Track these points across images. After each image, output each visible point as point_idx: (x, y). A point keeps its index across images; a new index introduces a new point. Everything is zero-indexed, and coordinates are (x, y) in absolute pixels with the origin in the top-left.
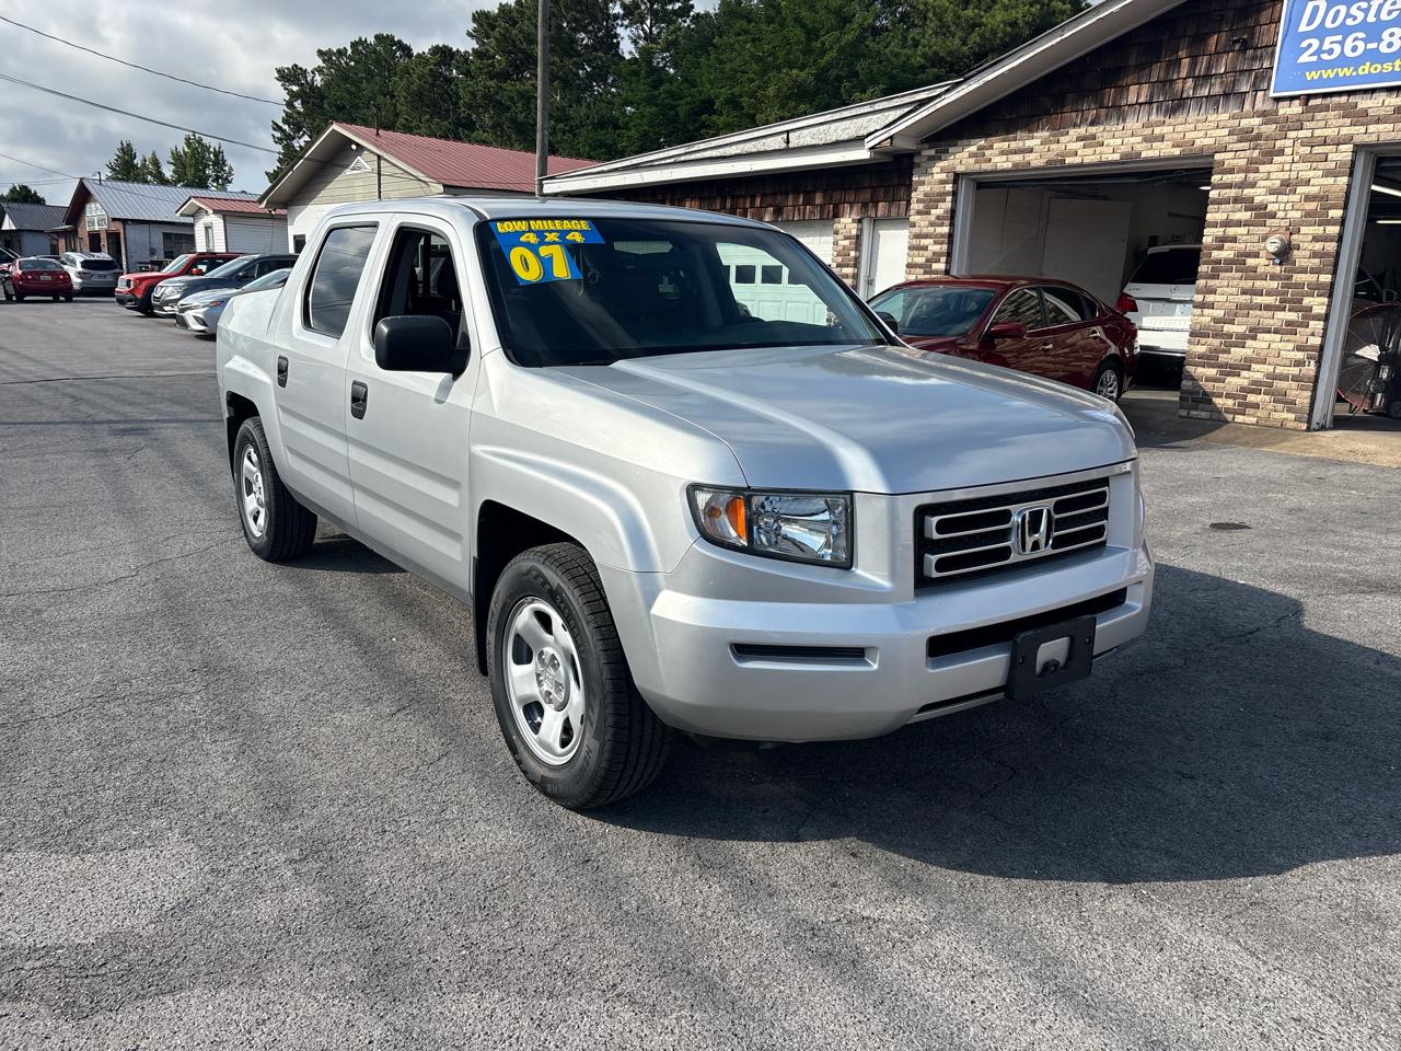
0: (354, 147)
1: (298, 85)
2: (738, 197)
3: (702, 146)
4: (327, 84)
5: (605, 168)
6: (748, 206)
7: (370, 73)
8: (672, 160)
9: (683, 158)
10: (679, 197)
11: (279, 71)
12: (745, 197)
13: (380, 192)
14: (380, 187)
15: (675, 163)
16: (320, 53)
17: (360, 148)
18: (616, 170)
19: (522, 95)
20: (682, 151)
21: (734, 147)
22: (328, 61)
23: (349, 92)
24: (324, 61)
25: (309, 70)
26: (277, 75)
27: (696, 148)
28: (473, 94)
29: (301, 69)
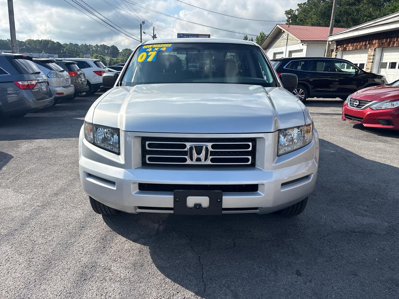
0: (282, 31)
1: (290, 15)
2: (392, 38)
3: (380, 20)
4: (299, 14)
5: (347, 31)
6: (395, 41)
7: (312, 8)
8: (369, 26)
9: (373, 25)
10: (372, 39)
11: (286, 12)
12: (395, 37)
13: (287, 44)
14: (287, 42)
15: (370, 27)
16: (298, 5)
17: (284, 32)
18: (351, 31)
19: (356, 10)
20: (372, 22)
21: (391, 19)
22: (300, 7)
23: (305, 15)
24: (299, 7)
25: (294, 10)
26: (285, 13)
27: (377, 21)
28: (340, 11)
29: (292, 10)
